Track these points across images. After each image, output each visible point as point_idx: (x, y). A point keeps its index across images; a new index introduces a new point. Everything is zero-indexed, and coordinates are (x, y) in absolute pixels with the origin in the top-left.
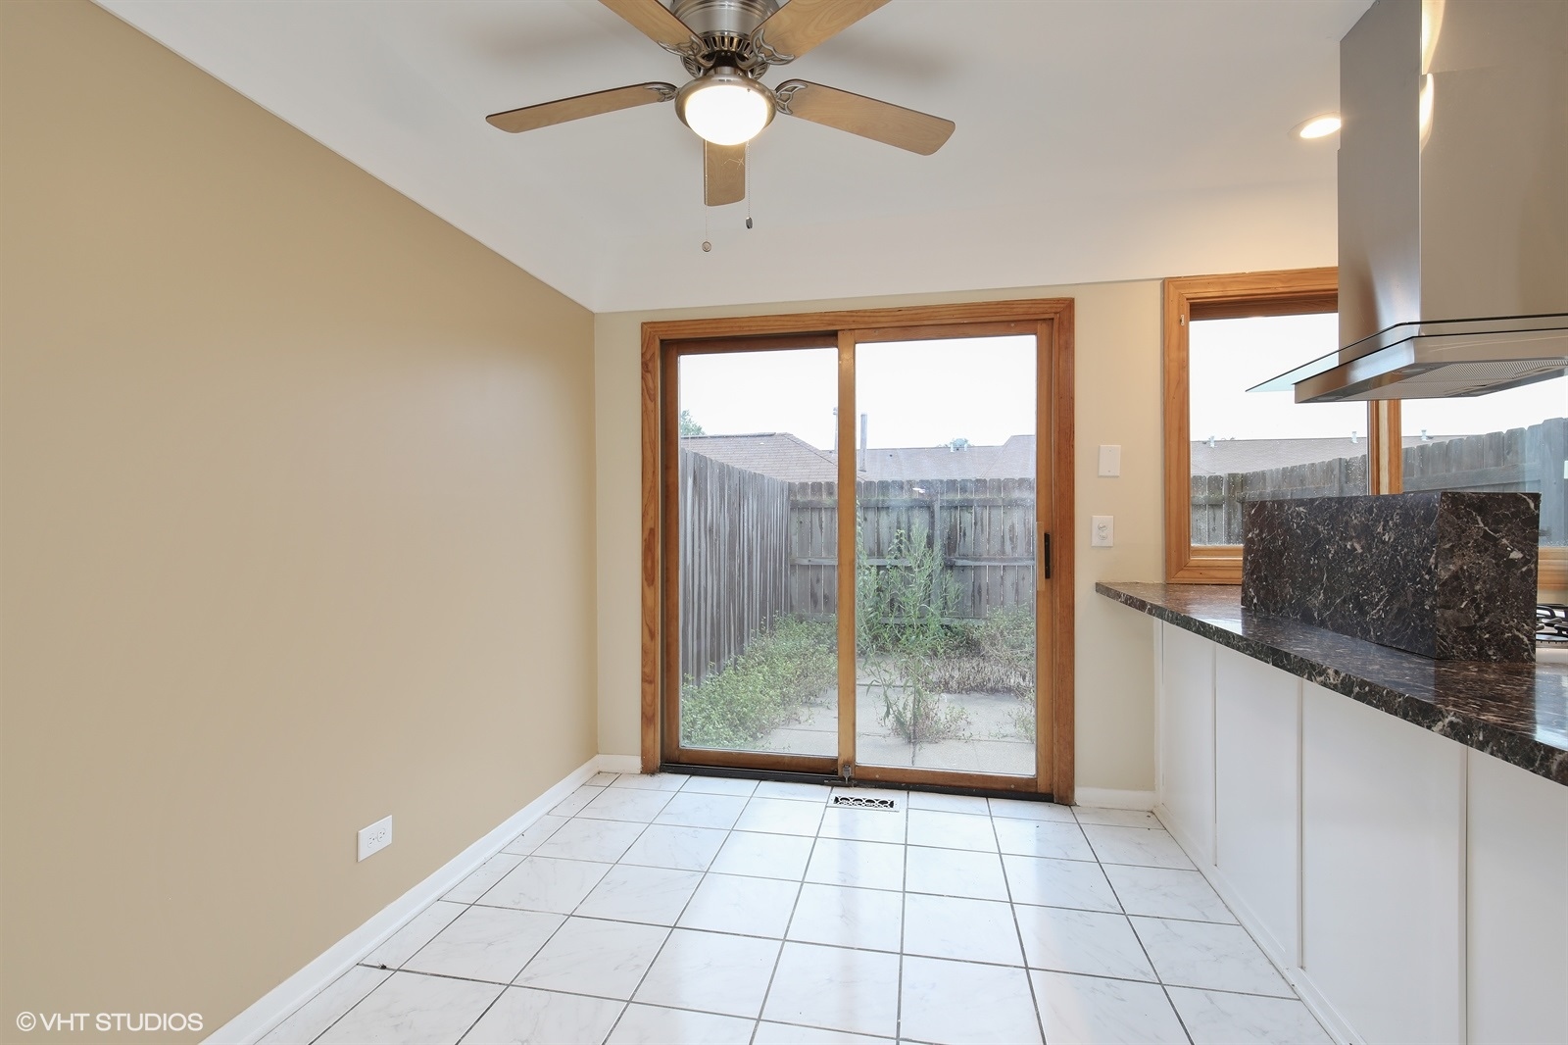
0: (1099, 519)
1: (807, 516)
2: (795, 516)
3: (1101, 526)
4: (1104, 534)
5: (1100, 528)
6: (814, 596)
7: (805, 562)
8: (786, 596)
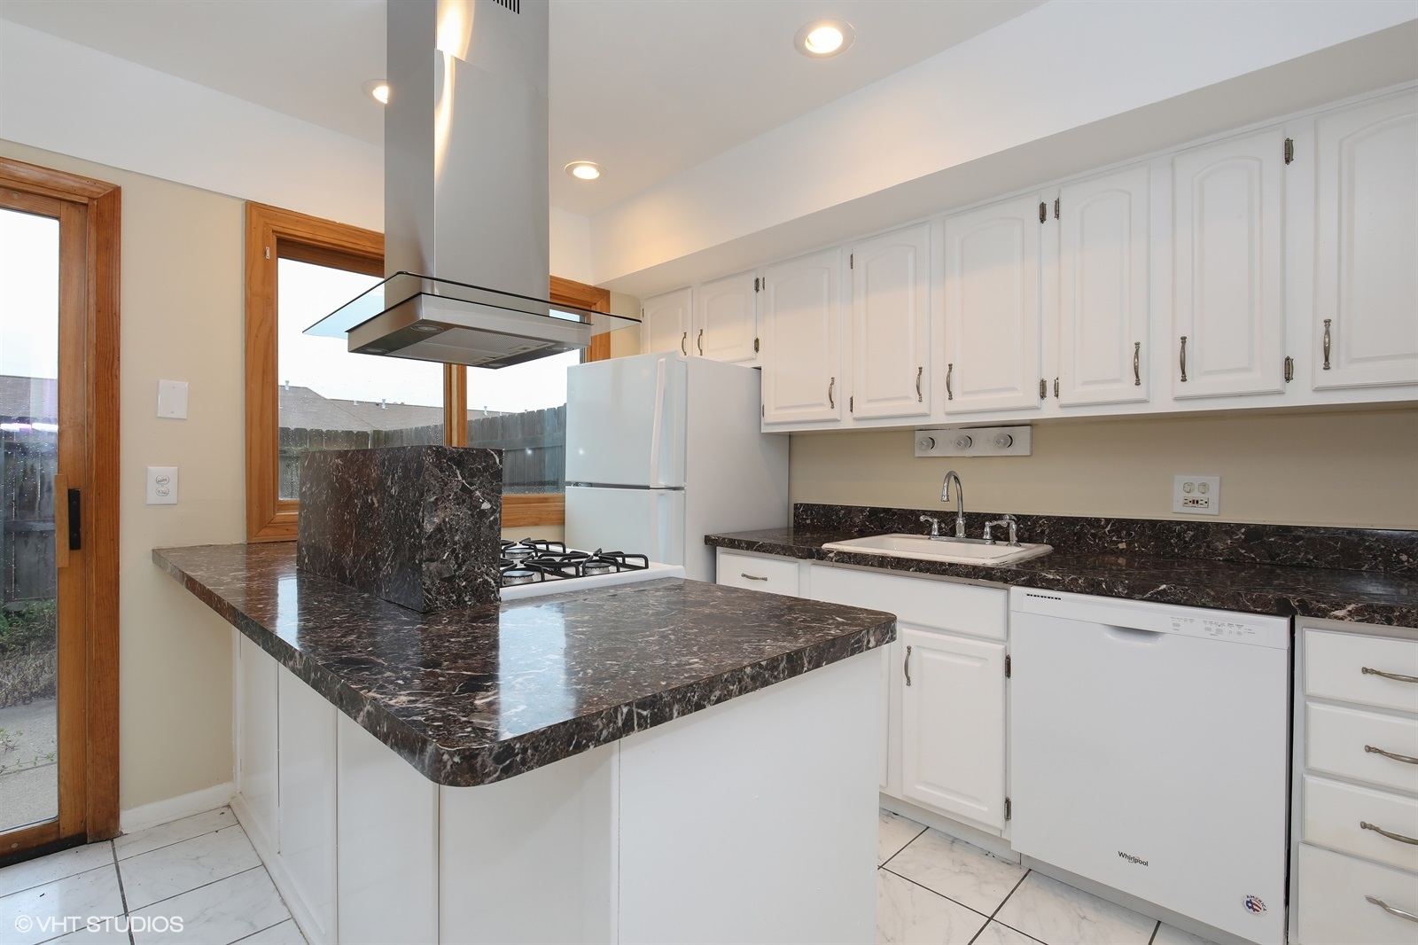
0: (156, 471)
3: (159, 478)
4: (164, 489)
5: (158, 482)
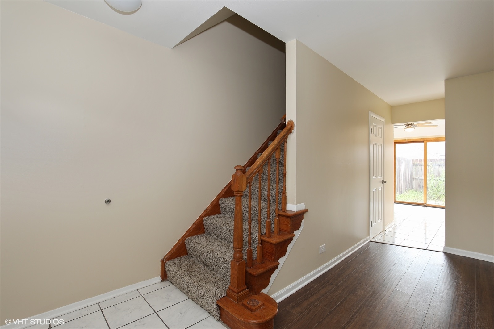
1: (417, 167)
2: (414, 167)
6: (419, 186)
7: (417, 178)
8: (412, 185)
